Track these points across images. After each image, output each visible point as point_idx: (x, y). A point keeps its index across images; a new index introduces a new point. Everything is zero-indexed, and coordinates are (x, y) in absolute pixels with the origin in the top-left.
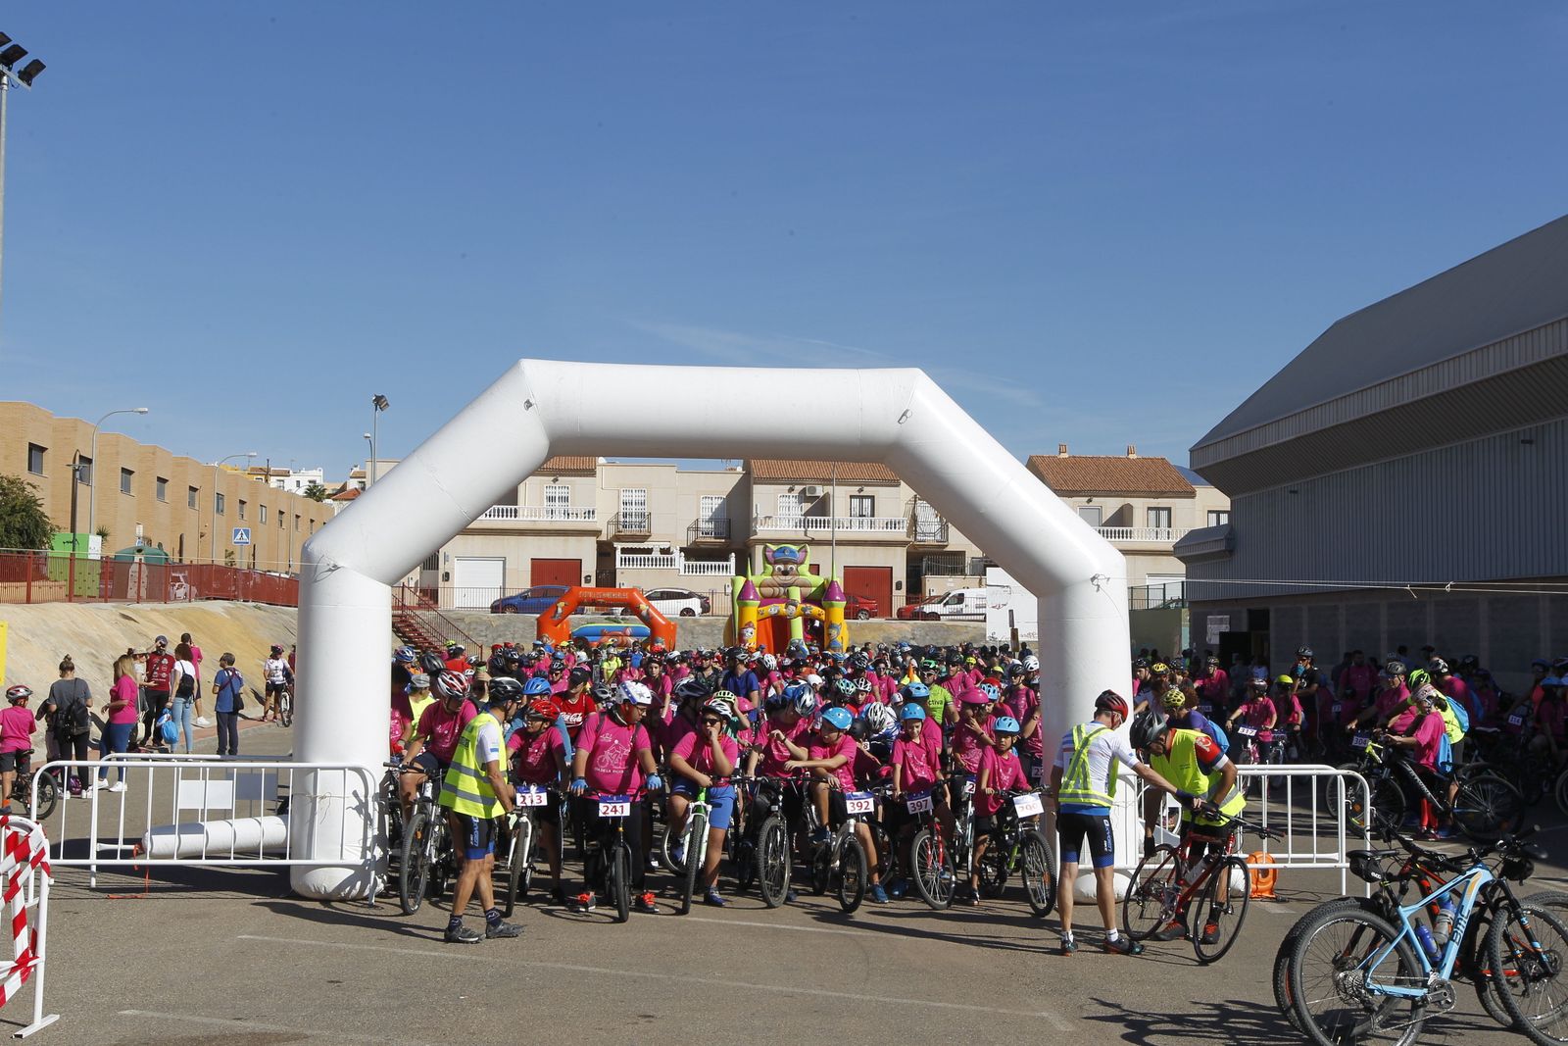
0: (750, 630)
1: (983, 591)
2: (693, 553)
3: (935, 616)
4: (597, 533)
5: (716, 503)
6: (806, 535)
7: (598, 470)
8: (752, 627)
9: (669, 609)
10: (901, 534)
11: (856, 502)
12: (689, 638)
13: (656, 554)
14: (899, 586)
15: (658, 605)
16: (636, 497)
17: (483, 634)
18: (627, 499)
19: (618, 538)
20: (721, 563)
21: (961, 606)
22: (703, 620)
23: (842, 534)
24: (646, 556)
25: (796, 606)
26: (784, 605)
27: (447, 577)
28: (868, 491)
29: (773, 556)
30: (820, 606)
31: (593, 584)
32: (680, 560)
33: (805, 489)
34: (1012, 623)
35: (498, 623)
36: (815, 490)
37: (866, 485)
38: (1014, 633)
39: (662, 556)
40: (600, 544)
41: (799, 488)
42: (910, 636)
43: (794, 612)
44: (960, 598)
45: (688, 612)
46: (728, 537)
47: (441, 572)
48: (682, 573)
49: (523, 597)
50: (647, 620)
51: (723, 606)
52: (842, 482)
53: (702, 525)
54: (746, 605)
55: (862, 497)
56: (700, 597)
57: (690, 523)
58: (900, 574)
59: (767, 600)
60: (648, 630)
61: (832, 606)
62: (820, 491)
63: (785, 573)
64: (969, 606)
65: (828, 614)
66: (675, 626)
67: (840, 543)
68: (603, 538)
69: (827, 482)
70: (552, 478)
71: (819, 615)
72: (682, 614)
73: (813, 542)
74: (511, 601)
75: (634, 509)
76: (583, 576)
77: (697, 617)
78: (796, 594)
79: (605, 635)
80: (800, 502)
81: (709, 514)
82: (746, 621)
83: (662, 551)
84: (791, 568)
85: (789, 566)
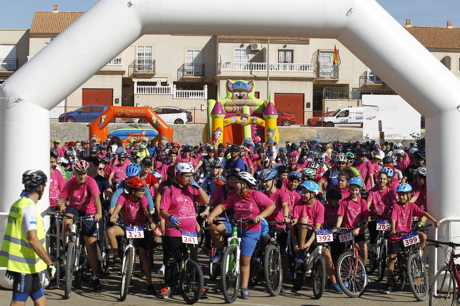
0: (219, 132)
1: (360, 109)
2: (181, 85)
3: (331, 124)
4: (122, 73)
5: (196, 54)
6: (251, 74)
8: (221, 130)
9: (169, 119)
10: (310, 73)
11: (282, 54)
12: (181, 138)
13: (159, 86)
14: (308, 105)
15: (162, 116)
16: (146, 50)
17: (55, 135)
18: (141, 52)
19: (135, 76)
20: (199, 91)
21: (347, 118)
22: (189, 126)
23: (273, 74)
24: (153, 87)
25: (247, 118)
26: (240, 117)
28: (289, 47)
30: (262, 117)
31: (120, 104)
32: (173, 89)
33: (250, 45)
34: (380, 129)
35: (64, 128)
36: (256, 46)
37: (288, 43)
38: (382, 135)
39: (162, 87)
40: (124, 79)
41: (246, 45)
42: (316, 136)
43: (246, 122)
44: (347, 113)
45: (179, 121)
46: (203, 75)
48: (175, 97)
49: (79, 112)
50: (156, 126)
51: (201, 117)
52: (273, 42)
53: (186, 68)
54: (216, 117)
55: (286, 51)
56: (186, 112)
57: (179, 65)
58: (309, 98)
59: (229, 114)
60: (157, 132)
61: (269, 118)
62: (260, 47)
63: (240, 97)
64: (352, 118)
65: (267, 123)
66: (172, 130)
67: (273, 79)
68: (126, 75)
69: (264, 41)
71: (262, 123)
72: (176, 122)
73: (256, 78)
74: (72, 115)
75: (145, 58)
76: (114, 99)
77: (185, 124)
78: (247, 110)
79: (129, 135)
80: (248, 54)
81: (191, 61)
82: (217, 127)
83: (164, 84)
84: (244, 94)
85: (242, 93)
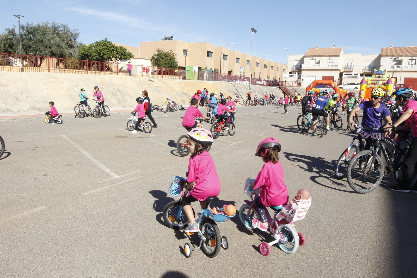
0: (363, 92)
2: (363, 75)
4: (339, 70)
6: (393, 70)
7: (340, 55)
8: (364, 91)
11: (410, 61)
13: (352, 75)
16: (350, 62)
17: (303, 92)
18: (348, 62)
19: (345, 72)
23: (404, 70)
24: (350, 75)
25: (377, 85)
26: (374, 85)
27: (303, 80)
29: (376, 73)
30: (385, 85)
32: (359, 76)
33: (395, 58)
36: (398, 58)
37: (414, 56)
39: (354, 75)
41: (394, 58)
43: (376, 87)
45: (356, 88)
47: (302, 79)
48: (359, 79)
50: (334, 88)
52: (405, 56)
53: (366, 68)
54: (362, 85)
55: (412, 60)
57: (363, 67)
61: (388, 85)
62: (400, 58)
63: (379, 77)
65: (387, 88)
67: (403, 72)
68: (341, 72)
69: (402, 56)
70: (329, 57)
71: (384, 88)
72: (355, 89)
73: (395, 71)
75: (350, 64)
76: (334, 80)
78: (380, 83)
80: (394, 61)
81: (368, 65)
82: (362, 89)
83: (355, 74)
84: (381, 76)
85: (380, 75)
